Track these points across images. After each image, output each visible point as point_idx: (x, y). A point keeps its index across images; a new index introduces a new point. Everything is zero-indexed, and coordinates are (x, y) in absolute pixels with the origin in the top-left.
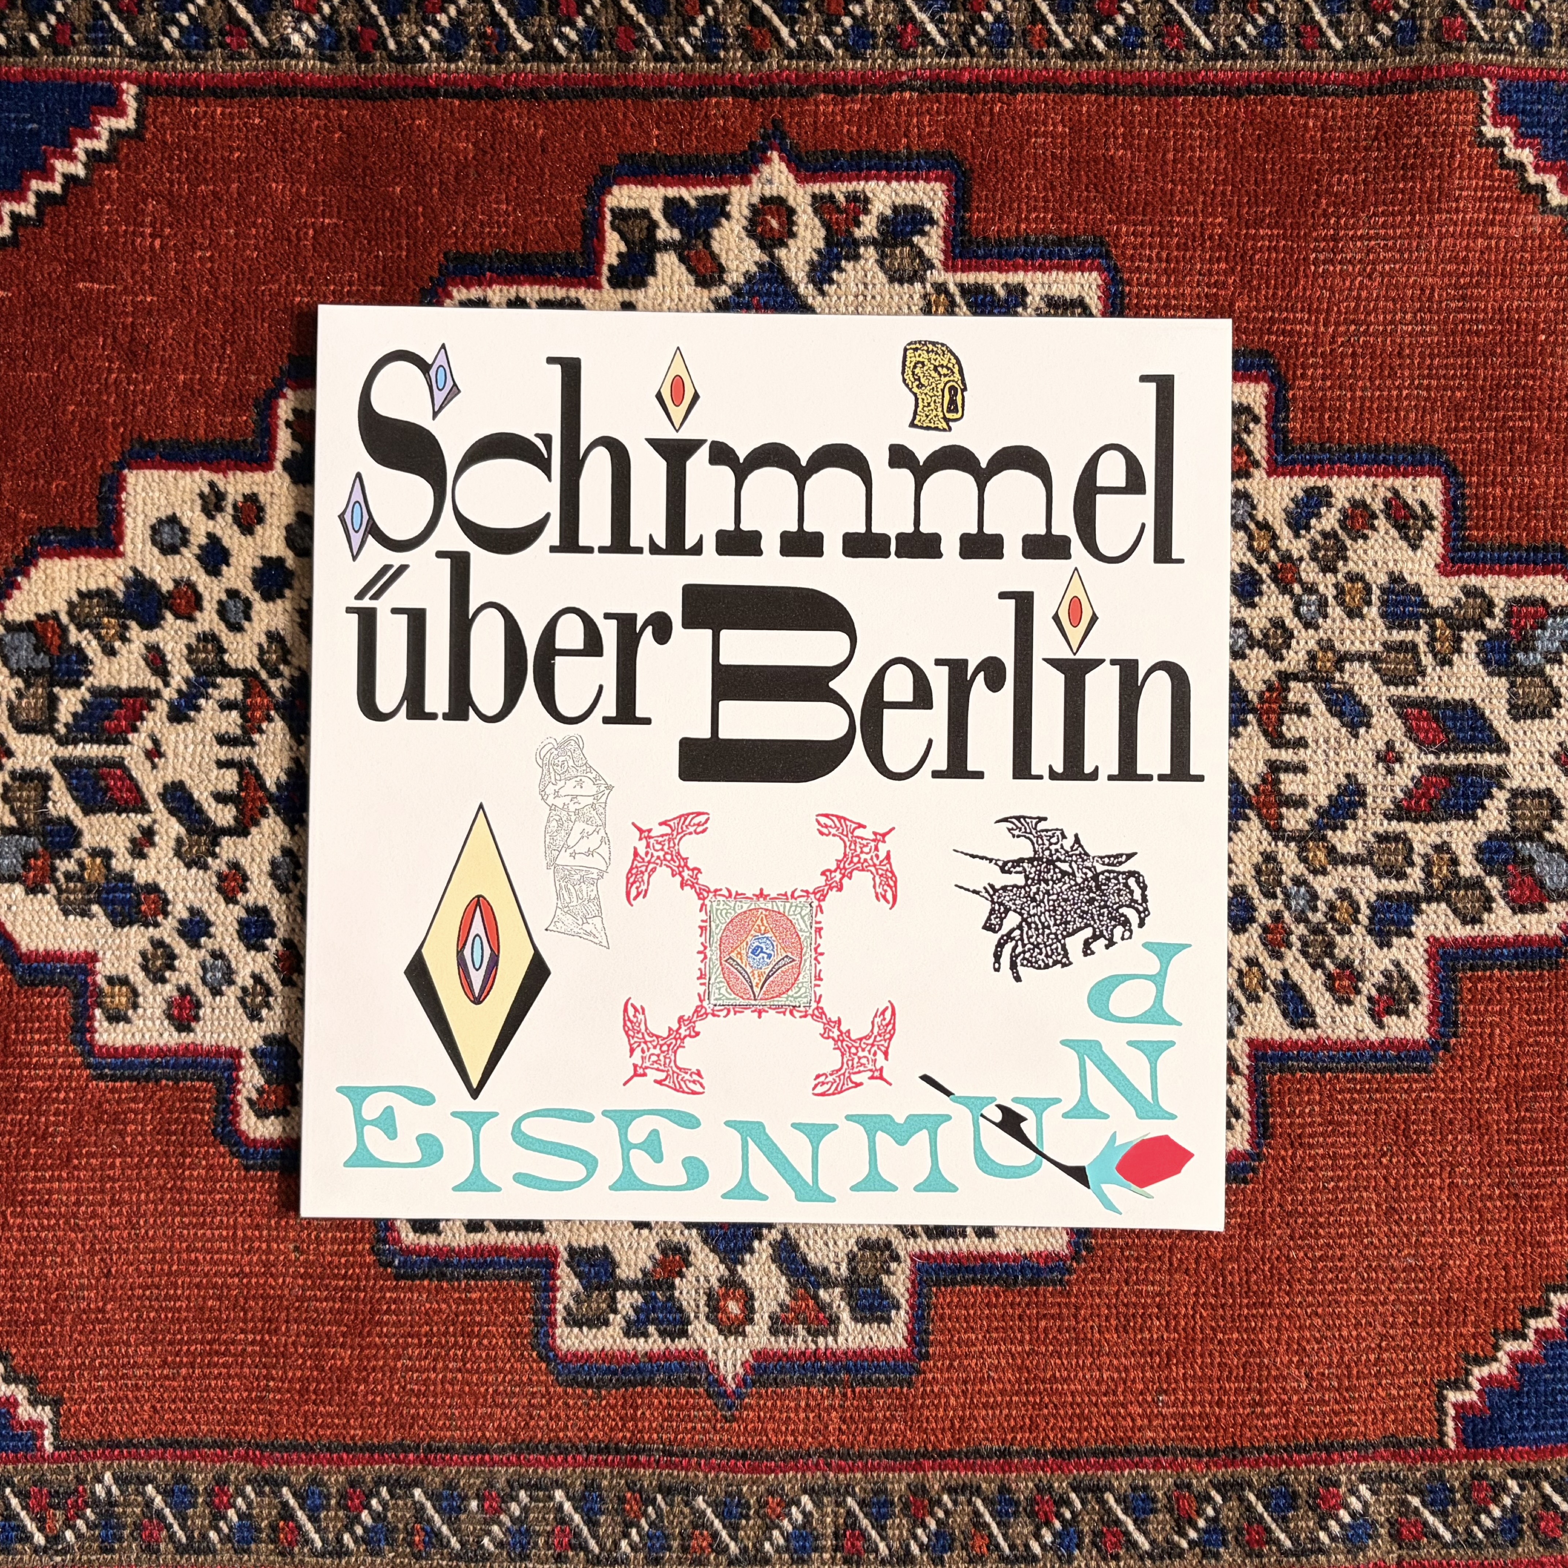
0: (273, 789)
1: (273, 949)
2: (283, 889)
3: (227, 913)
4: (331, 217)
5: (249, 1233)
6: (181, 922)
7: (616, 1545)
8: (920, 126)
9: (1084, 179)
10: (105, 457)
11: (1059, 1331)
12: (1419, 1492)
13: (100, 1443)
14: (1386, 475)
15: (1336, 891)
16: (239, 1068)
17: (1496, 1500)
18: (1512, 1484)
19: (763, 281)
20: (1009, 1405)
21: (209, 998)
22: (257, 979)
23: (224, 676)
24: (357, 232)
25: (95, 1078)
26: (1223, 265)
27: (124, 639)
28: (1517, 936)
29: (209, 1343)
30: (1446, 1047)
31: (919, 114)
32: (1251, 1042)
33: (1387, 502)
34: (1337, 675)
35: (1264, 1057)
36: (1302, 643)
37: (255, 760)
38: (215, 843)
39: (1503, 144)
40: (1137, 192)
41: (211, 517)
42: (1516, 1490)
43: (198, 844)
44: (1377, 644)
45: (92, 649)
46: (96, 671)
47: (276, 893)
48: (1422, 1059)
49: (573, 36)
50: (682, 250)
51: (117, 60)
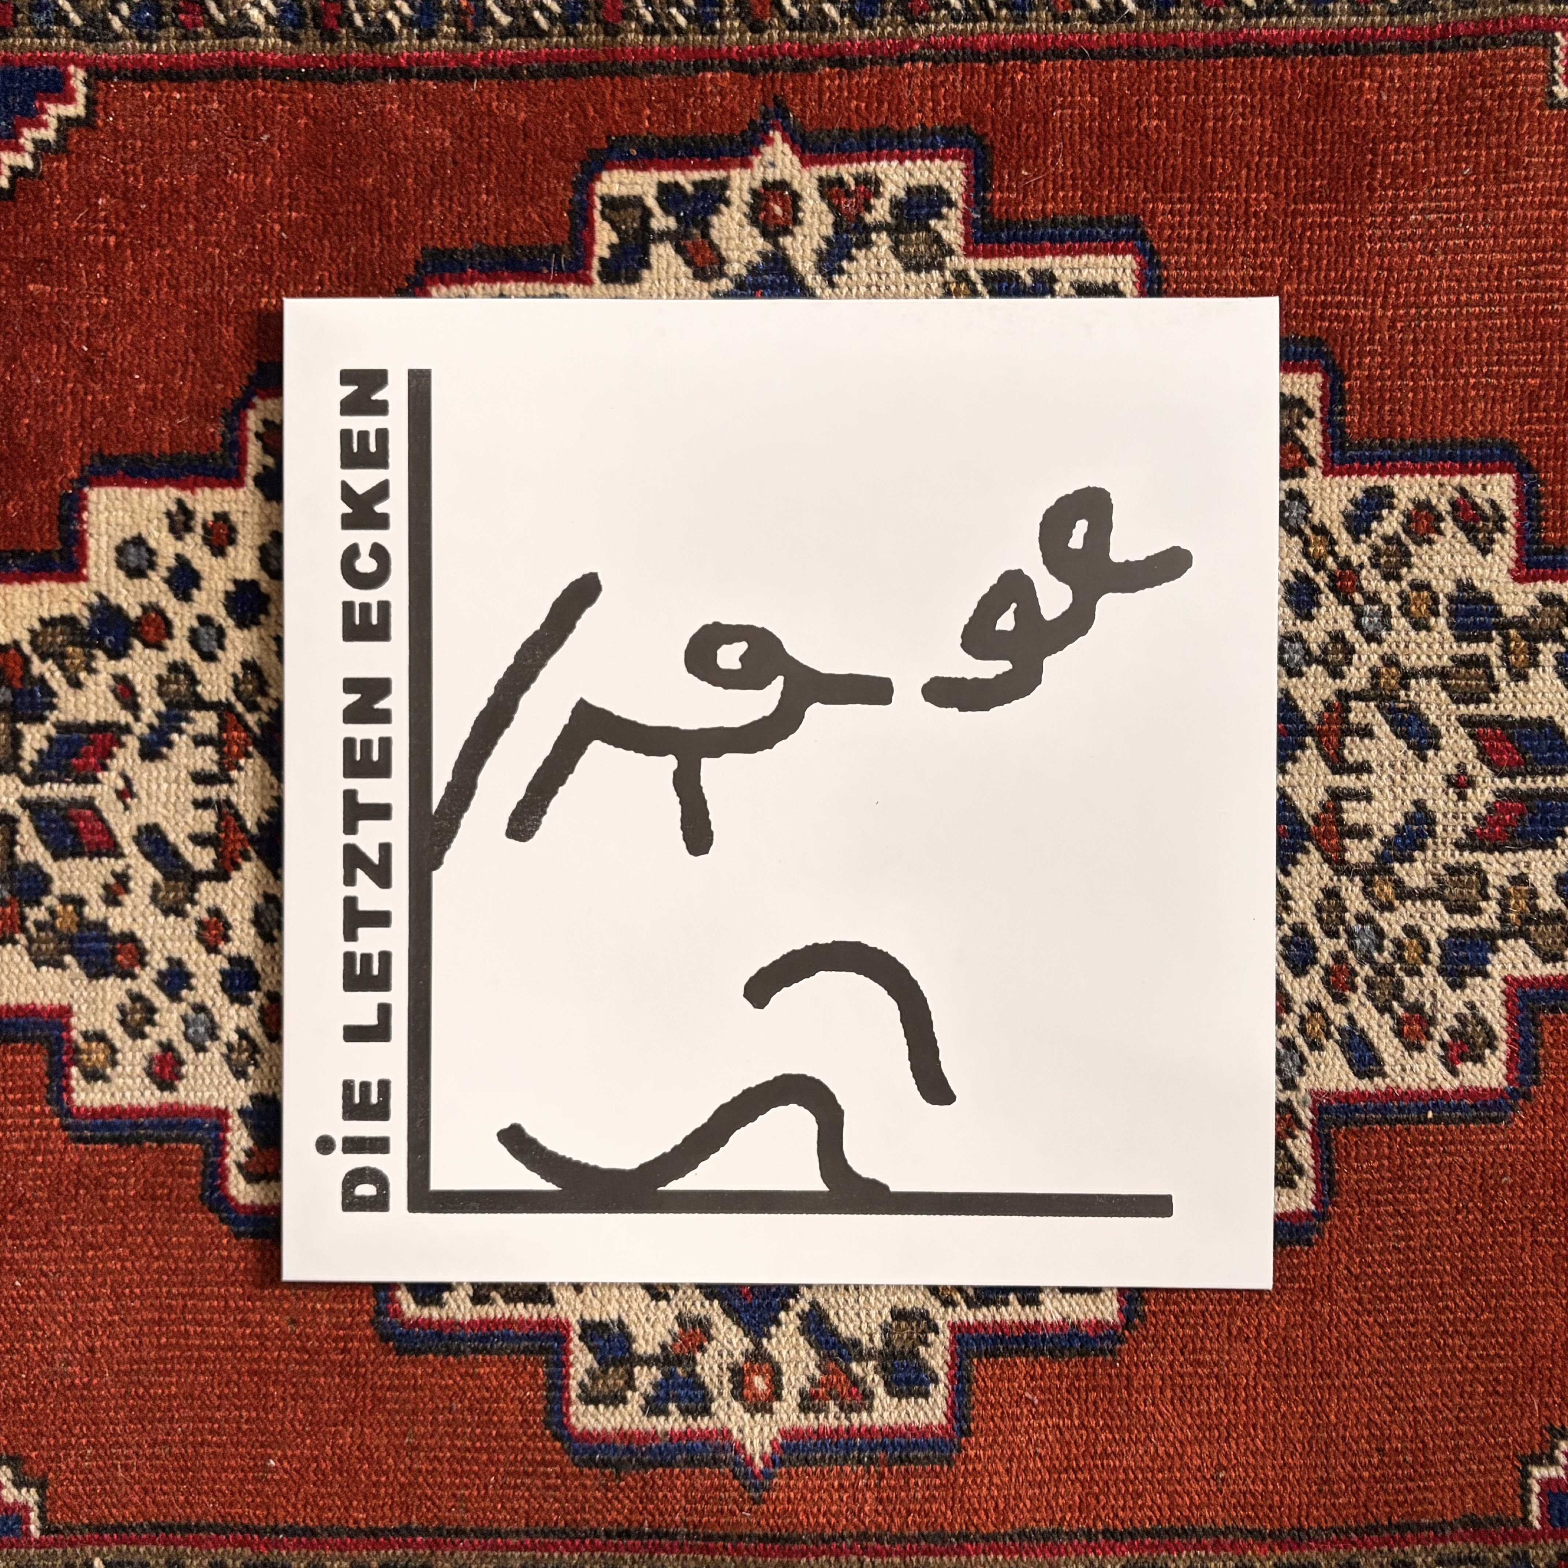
0: (255, 830)
1: (257, 1003)
2: (267, 938)
3: (209, 963)
4: (298, 211)
6: (160, 973)
8: (935, 101)
9: (1116, 155)
10: (64, 474)
11: (1110, 1403)
13: (88, 1527)
14: (1453, 474)
15: (1405, 928)
16: (226, 1129)
19: (767, 272)
20: (1057, 1483)
21: (192, 1055)
22: (243, 1034)
23: (198, 709)
24: (326, 227)
25: (73, 1140)
26: (1270, 245)
27: (91, 671)
29: (201, 1420)
30: (1527, 1096)
31: (934, 86)
32: (1311, 1093)
33: (1454, 503)
34: (1402, 693)
35: (1328, 1109)
36: (1364, 658)
37: (234, 798)
38: (194, 889)
40: (1175, 167)
41: (179, 538)
43: (175, 889)
44: (1445, 658)
45: (57, 681)
46: (61, 705)
47: (259, 941)
48: (1500, 1109)
49: (555, 7)
50: (678, 240)
51: (63, 42)
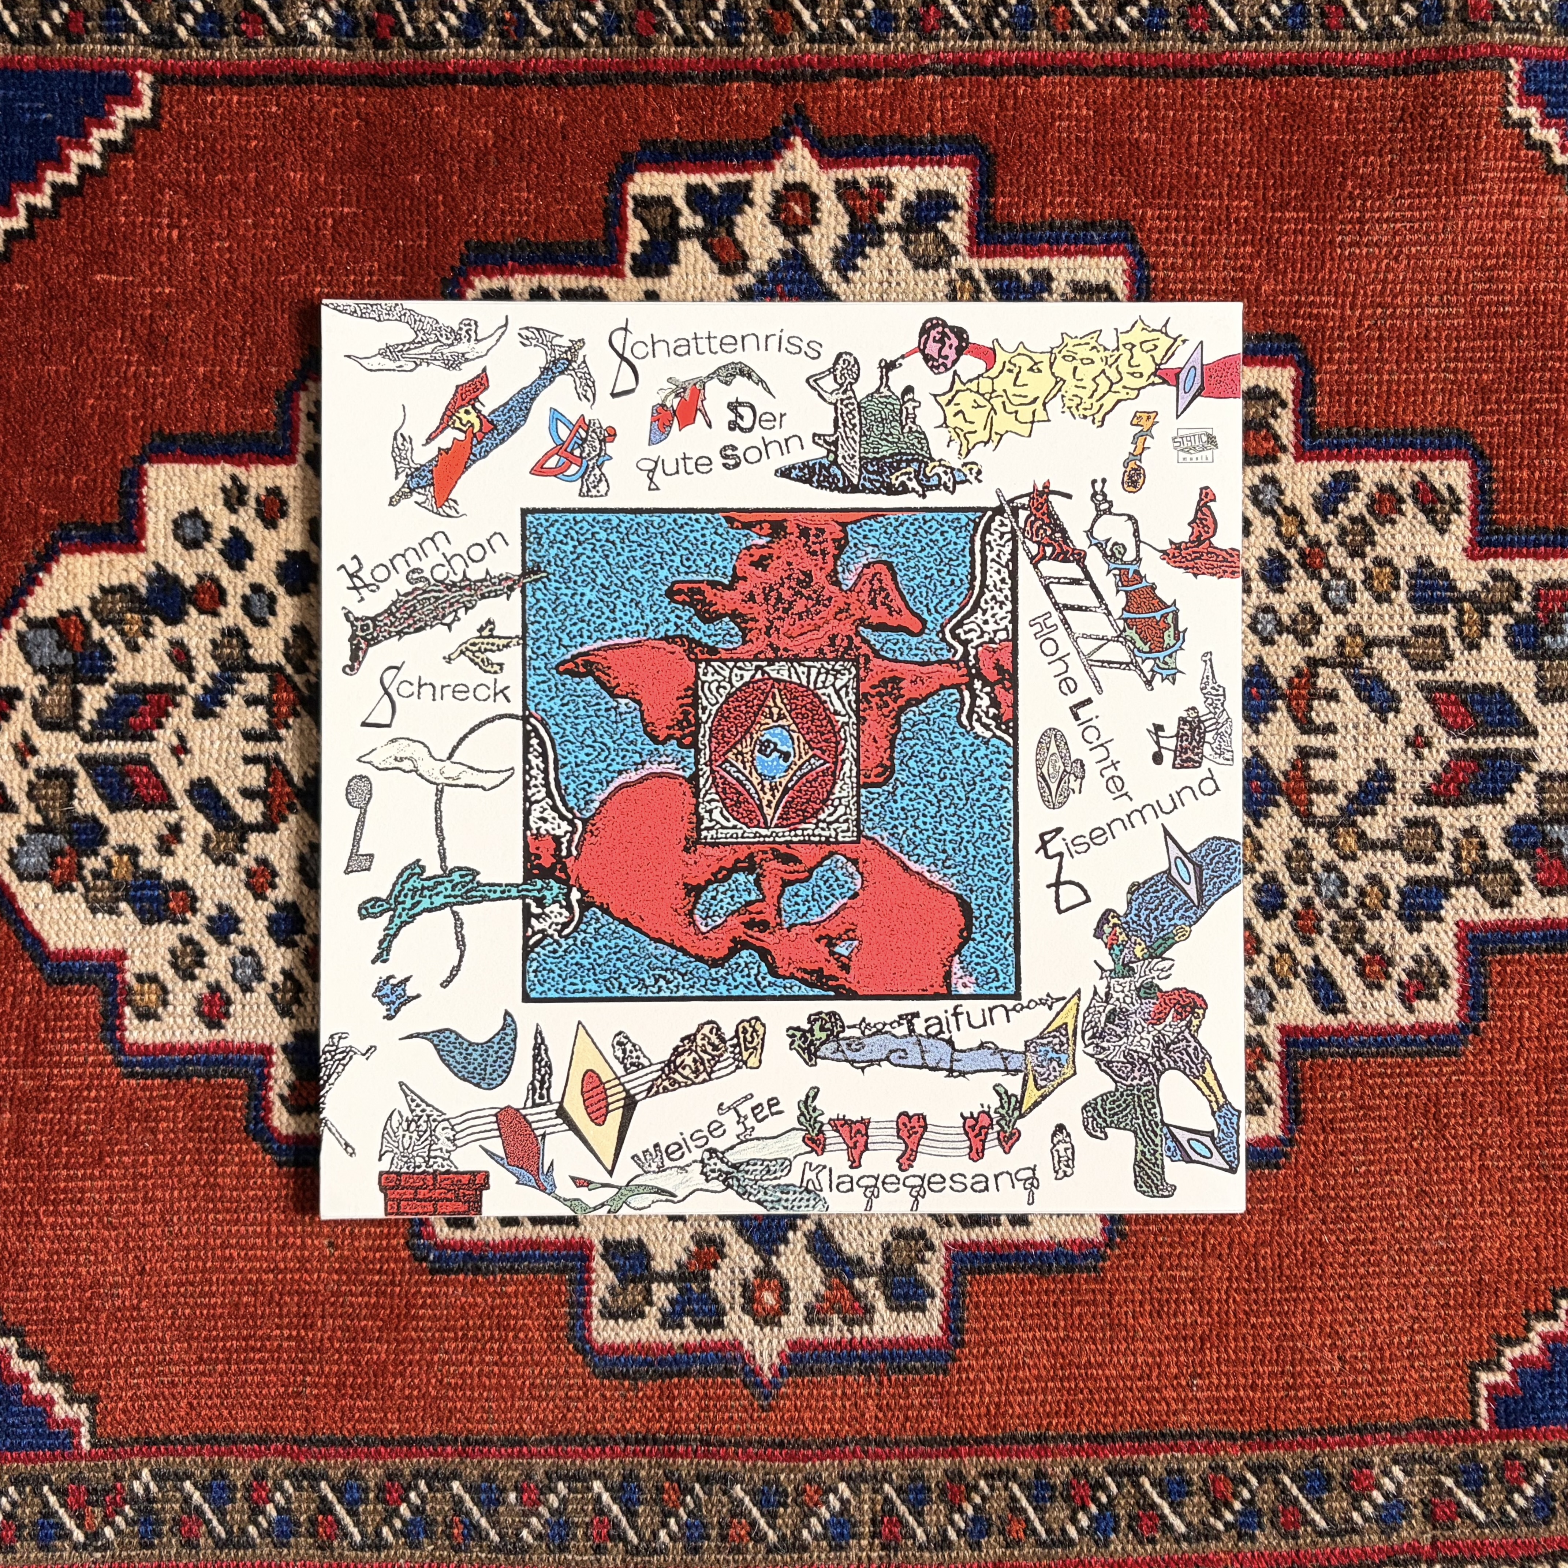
0: (300, 785)
1: (301, 945)
2: (311, 884)
3: (257, 909)
4: (350, 205)
5: (283, 1229)
6: (210, 919)
7: (655, 1534)
8: (944, 110)
9: (1109, 163)
10: (126, 451)
11: (1094, 1317)
12: (1451, 1472)
13: (136, 1440)
14: (1413, 459)
15: (1366, 877)
16: (270, 1064)
17: (1529, 1479)
18: (1544, 1463)
19: (787, 268)
20: (1044, 1391)
21: (239, 995)
23: (250, 671)
24: (376, 221)
25: (125, 1076)
26: (1249, 249)
27: (148, 635)
28: (1545, 919)
29: (245, 1339)
30: (1476, 1031)
31: (943, 98)
32: (1282, 1029)
33: (1414, 487)
34: (1366, 661)
35: (1295, 1043)
36: (1331, 628)
37: (282, 755)
38: (243, 839)
39: (1529, 125)
40: (1163, 176)
41: (233, 511)
42: (1549, 1468)
43: (226, 840)
44: (1405, 628)
46: (120, 668)
47: (305, 889)
48: (1452, 1043)
49: (593, 20)
50: (706, 238)
51: (131, 48)
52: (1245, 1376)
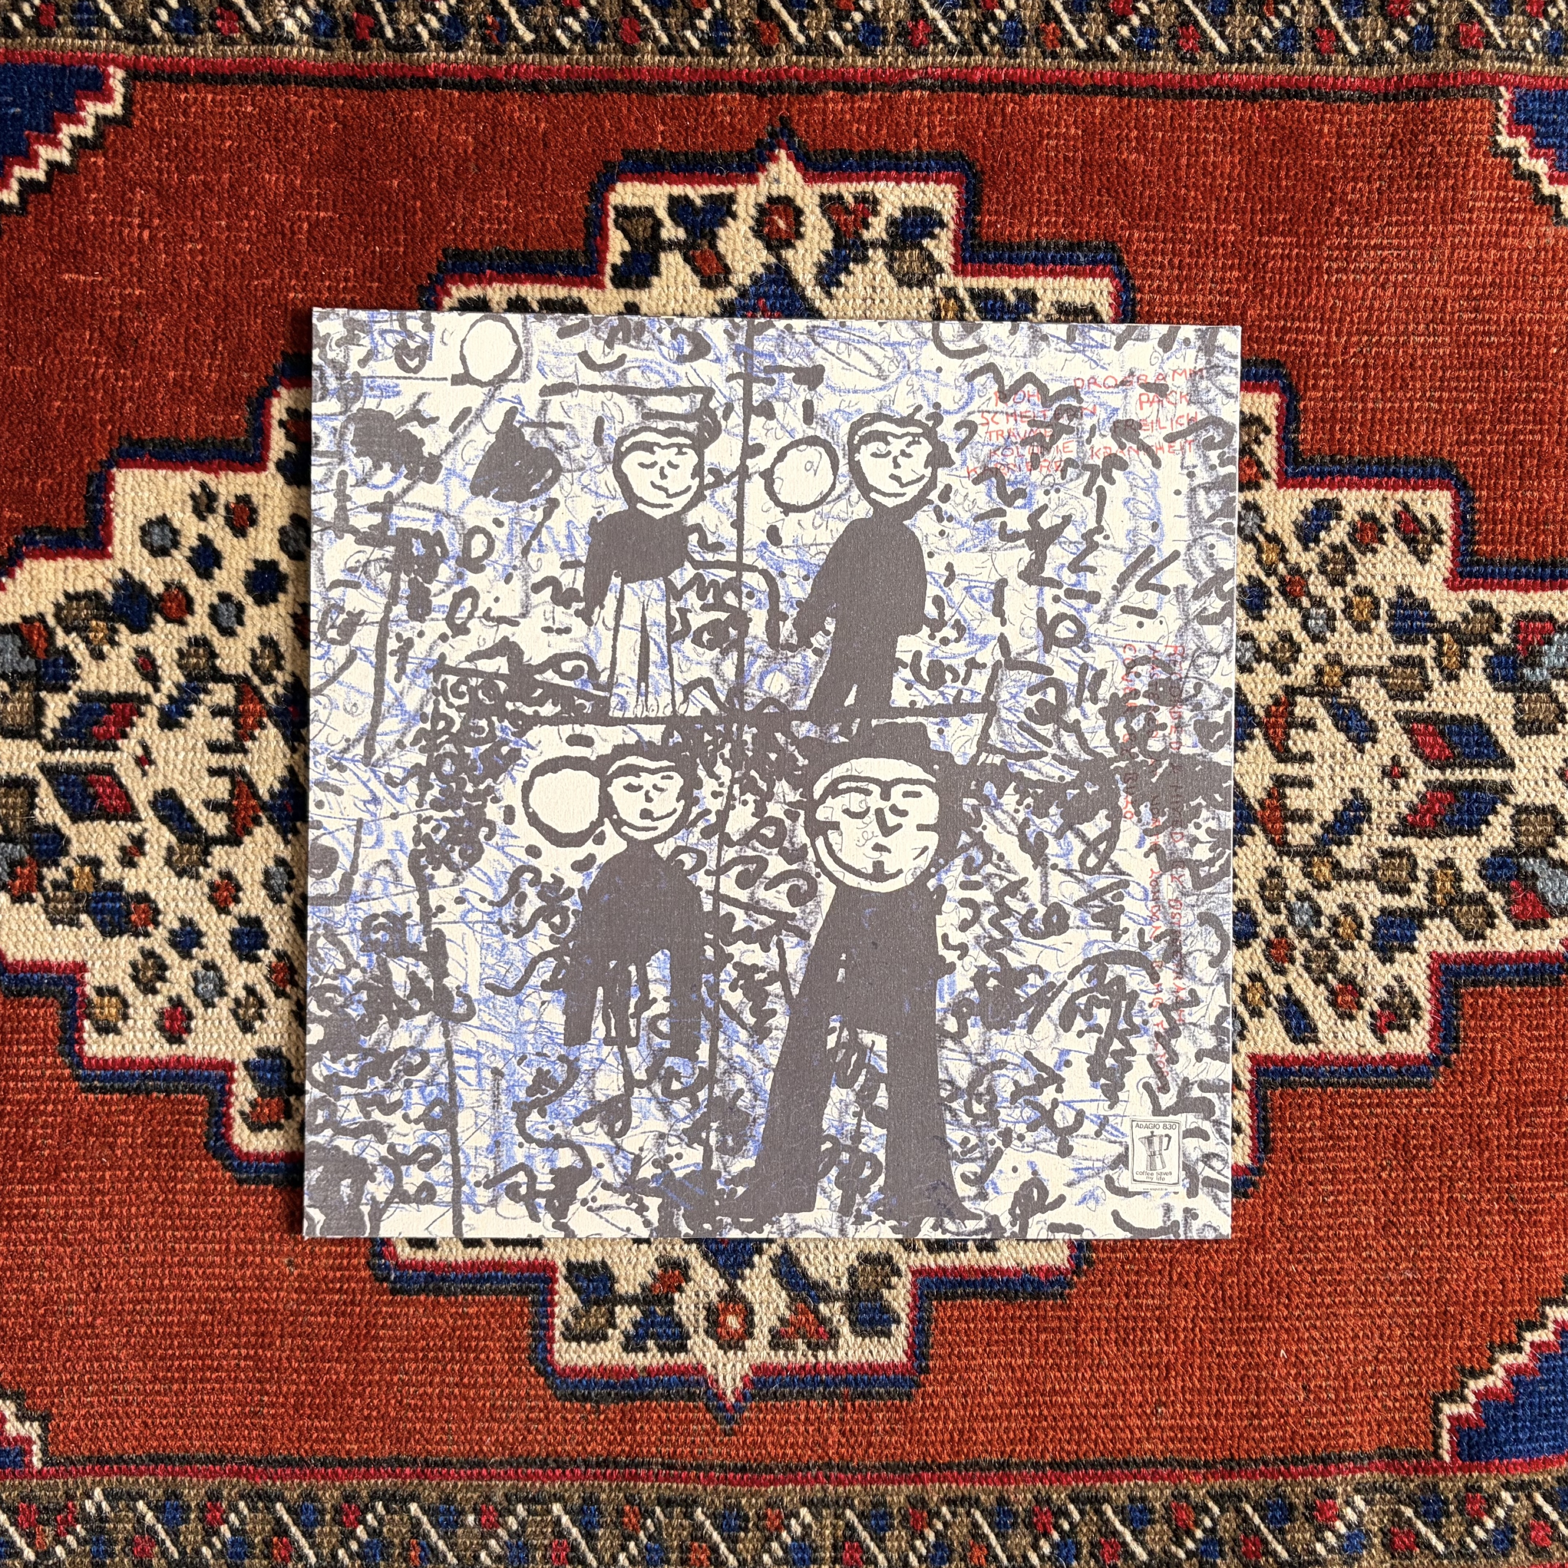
0: (266, 797)
1: (267, 961)
2: (277, 900)
3: (220, 923)
4: (326, 210)
5: (242, 1247)
6: (172, 932)
7: (615, 1559)
8: (931, 126)
9: (1097, 183)
10: (93, 455)
11: (1059, 1343)
12: (1412, 1502)
13: (89, 1459)
14: (1396, 489)
15: (1339, 906)
16: (232, 1080)
17: (1489, 1512)
18: (1506, 1496)
19: (770, 282)
20: (1008, 1418)
21: (201, 1010)
22: (250, 990)
23: (216, 681)
24: (353, 225)
25: (83, 1090)
26: (1236, 273)
27: (113, 643)
28: (1519, 953)
29: (201, 1358)
30: (1447, 1063)
31: (930, 113)
32: (1253, 1057)
33: (1396, 516)
34: (1344, 690)
35: (1266, 1072)
36: (1310, 657)
37: (248, 768)
38: (207, 852)
39: (1518, 154)
40: (1149, 197)
41: (202, 518)
42: (1510, 1501)
43: (189, 852)
44: (1384, 659)
45: (80, 653)
46: (84, 676)
47: (269, 903)
48: (1422, 1074)
49: (576, 27)
50: (687, 250)
51: (103, 43)
52: (1209, 1404)
